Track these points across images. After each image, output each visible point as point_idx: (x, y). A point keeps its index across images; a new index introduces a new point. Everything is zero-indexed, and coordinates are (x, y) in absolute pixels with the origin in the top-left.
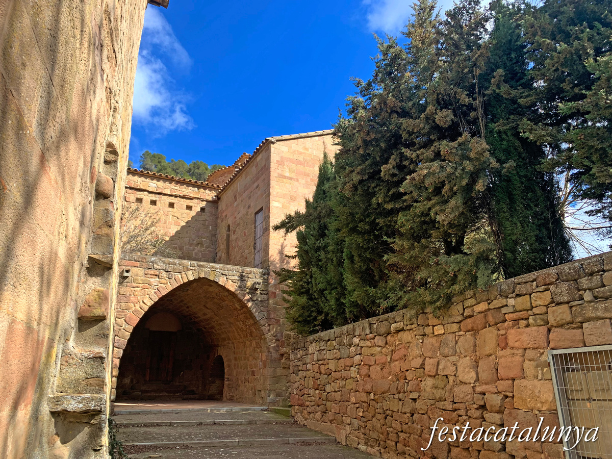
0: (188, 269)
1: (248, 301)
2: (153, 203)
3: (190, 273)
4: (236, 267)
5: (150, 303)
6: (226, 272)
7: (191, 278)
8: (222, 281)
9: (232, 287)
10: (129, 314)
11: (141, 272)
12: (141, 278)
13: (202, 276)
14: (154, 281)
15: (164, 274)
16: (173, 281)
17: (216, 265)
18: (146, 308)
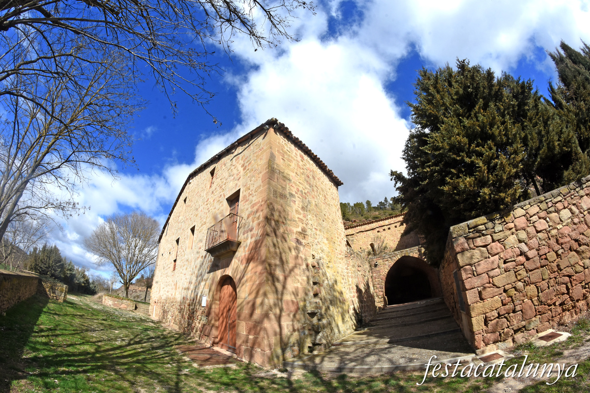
0: (397, 255)
1: (424, 259)
2: (389, 229)
3: (398, 255)
4: (415, 247)
5: (387, 271)
6: (412, 251)
7: (400, 258)
8: (411, 255)
9: (416, 255)
10: (381, 276)
11: (381, 261)
12: (382, 263)
13: (403, 255)
14: (387, 263)
15: (389, 259)
16: (393, 260)
17: (407, 249)
18: (387, 273)
